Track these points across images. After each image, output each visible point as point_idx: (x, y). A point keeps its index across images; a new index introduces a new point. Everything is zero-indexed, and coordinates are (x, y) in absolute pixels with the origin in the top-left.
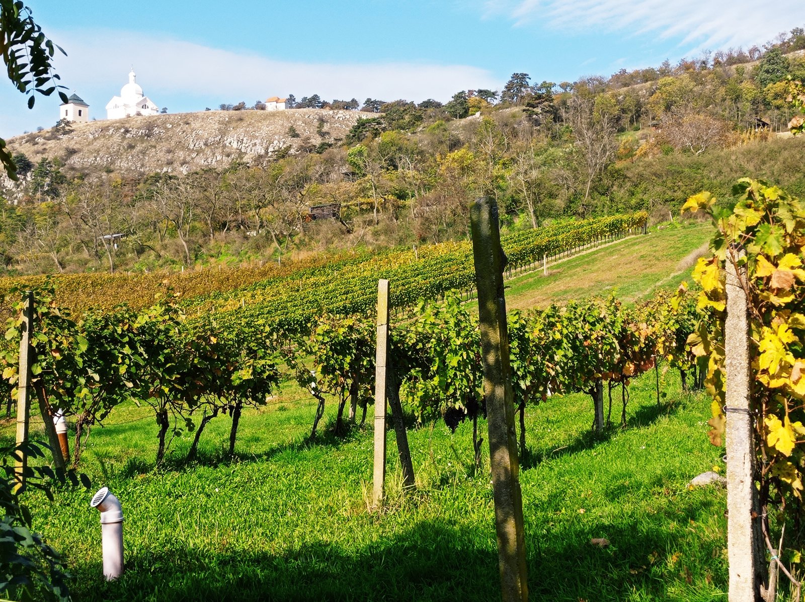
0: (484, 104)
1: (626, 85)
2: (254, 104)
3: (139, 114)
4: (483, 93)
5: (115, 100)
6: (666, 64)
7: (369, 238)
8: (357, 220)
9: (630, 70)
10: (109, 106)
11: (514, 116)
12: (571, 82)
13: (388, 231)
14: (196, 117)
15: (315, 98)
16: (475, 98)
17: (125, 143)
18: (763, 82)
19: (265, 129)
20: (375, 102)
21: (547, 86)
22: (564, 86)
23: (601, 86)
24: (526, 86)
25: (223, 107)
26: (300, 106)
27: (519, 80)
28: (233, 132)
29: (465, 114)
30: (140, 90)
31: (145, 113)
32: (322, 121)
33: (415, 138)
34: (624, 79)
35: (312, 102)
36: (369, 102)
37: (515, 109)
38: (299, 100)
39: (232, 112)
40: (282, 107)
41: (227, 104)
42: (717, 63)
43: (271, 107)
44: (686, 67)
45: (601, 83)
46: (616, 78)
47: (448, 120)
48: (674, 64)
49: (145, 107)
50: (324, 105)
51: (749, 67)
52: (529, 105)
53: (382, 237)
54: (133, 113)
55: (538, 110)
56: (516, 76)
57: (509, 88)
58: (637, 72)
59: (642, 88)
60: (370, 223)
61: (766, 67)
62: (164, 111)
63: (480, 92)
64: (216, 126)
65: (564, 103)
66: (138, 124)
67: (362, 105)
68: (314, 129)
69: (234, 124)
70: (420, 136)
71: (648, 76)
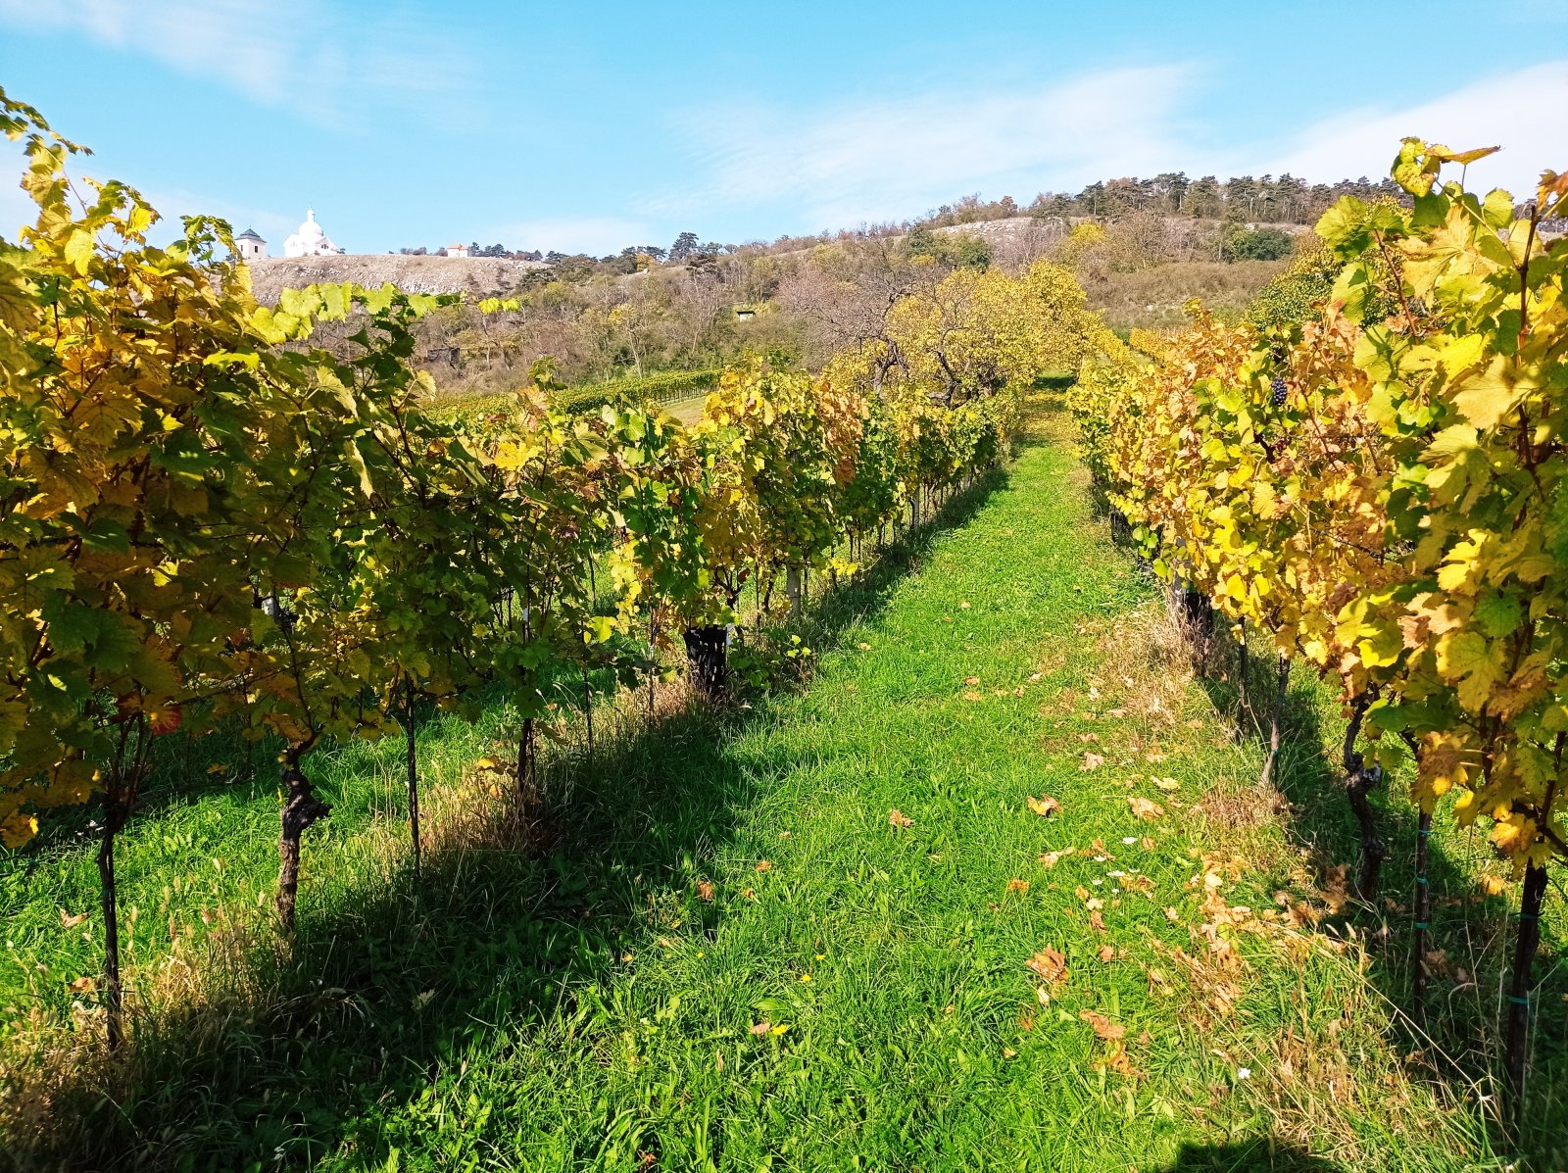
0: (652, 261)
1: (786, 251)
2: (437, 250)
3: (317, 254)
4: (653, 251)
5: (293, 238)
6: (826, 233)
7: (481, 383)
8: (471, 365)
9: (792, 237)
10: (287, 244)
11: (678, 274)
12: (738, 245)
13: (499, 377)
14: (373, 259)
15: (499, 247)
16: (643, 255)
17: (299, 282)
18: (909, 255)
19: (443, 275)
20: (558, 255)
21: (714, 247)
22: (729, 248)
23: (764, 250)
24: (694, 245)
25: (404, 251)
26: (482, 254)
27: (687, 240)
28: (410, 276)
29: (634, 269)
30: (320, 230)
31: (324, 252)
32: (502, 270)
33: (583, 291)
34: (786, 245)
35: (496, 251)
36: (551, 254)
37: (681, 268)
38: (482, 248)
39: (411, 256)
40: (464, 254)
41: (407, 248)
42: (873, 234)
43: (452, 254)
44: (844, 236)
45: (765, 248)
46: (779, 243)
47: (617, 274)
48: (834, 233)
49: (325, 247)
50: (508, 254)
51: (897, 240)
52: (692, 264)
53: (493, 384)
54: (310, 252)
55: (701, 269)
56: (684, 235)
57: (677, 246)
58: (799, 240)
59: (800, 254)
60: (483, 368)
61: (912, 240)
62: (342, 251)
63: (649, 248)
64: (395, 270)
65: (727, 264)
66: (313, 264)
67: (545, 258)
68: (493, 278)
69: (412, 269)
70: (587, 290)
71: (808, 243)
